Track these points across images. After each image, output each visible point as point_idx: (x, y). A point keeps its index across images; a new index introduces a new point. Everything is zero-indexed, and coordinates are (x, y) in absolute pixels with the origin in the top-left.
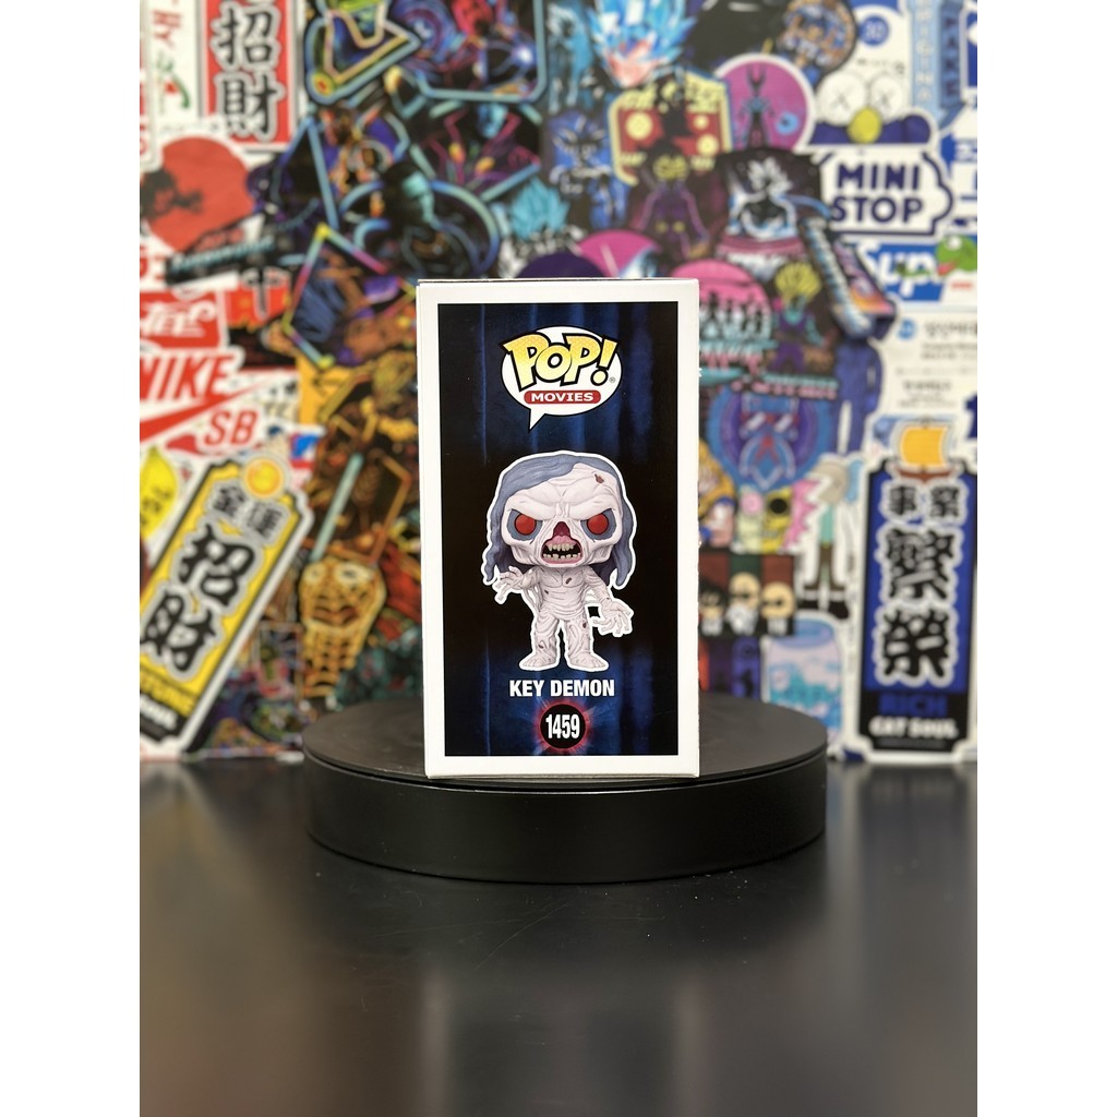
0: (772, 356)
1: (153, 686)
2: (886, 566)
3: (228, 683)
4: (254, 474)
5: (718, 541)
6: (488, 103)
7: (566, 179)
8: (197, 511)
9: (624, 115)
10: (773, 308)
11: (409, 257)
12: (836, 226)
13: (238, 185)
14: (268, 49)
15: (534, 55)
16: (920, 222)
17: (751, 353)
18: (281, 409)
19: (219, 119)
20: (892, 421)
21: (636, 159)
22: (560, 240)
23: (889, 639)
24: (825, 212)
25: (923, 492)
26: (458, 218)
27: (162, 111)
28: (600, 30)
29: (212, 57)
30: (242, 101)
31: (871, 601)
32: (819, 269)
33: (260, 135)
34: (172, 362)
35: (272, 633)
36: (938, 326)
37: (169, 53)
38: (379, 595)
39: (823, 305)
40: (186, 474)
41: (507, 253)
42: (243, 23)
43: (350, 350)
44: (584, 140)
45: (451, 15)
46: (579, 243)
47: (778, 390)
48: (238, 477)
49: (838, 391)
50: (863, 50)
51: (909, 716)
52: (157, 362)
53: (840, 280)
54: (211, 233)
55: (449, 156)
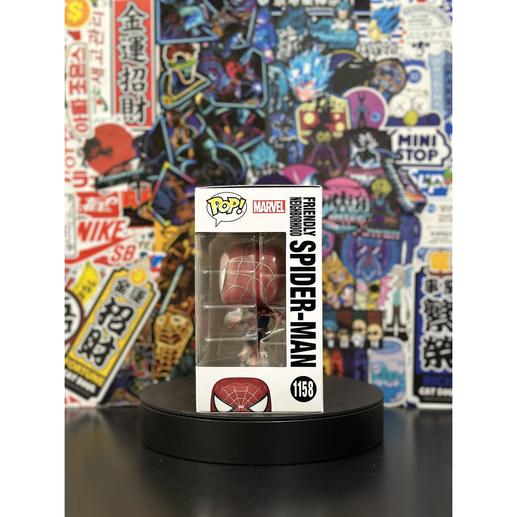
0: (370, 220)
1: (85, 373)
2: (424, 316)
3: (120, 371)
4: (134, 274)
5: (347, 305)
6: (241, 109)
7: (277, 142)
8: (107, 291)
9: (302, 114)
10: (370, 199)
11: (206, 177)
12: (399, 162)
13: (129, 145)
14: (143, 85)
15: (262, 87)
16: (436, 161)
17: (361, 219)
18: (147, 245)
19: (121, 116)
20: (426, 250)
21: (308, 133)
22: (274, 168)
23: (426, 350)
24: (393, 156)
25: (441, 282)
26: (228, 159)
27: (95, 112)
28: (291, 76)
29: (118, 88)
30: (131, 108)
31: (418, 333)
32: (391, 182)
33: (139, 123)
34: (97, 224)
35: (141, 348)
36: (446, 207)
37: (98, 87)
38: (191, 330)
39: (393, 197)
40: (103, 274)
41: (250, 174)
42: (132, 74)
43: (178, 218)
44: (284, 124)
45: (225, 70)
46: (282, 170)
47: (373, 236)
48: (126, 276)
49: (401, 236)
50: (409, 85)
51: (437, 386)
52: (90, 224)
53: (400, 186)
54: (116, 166)
55: (223, 131)
